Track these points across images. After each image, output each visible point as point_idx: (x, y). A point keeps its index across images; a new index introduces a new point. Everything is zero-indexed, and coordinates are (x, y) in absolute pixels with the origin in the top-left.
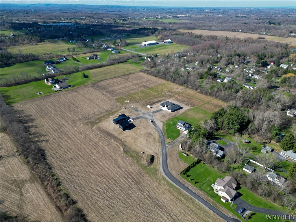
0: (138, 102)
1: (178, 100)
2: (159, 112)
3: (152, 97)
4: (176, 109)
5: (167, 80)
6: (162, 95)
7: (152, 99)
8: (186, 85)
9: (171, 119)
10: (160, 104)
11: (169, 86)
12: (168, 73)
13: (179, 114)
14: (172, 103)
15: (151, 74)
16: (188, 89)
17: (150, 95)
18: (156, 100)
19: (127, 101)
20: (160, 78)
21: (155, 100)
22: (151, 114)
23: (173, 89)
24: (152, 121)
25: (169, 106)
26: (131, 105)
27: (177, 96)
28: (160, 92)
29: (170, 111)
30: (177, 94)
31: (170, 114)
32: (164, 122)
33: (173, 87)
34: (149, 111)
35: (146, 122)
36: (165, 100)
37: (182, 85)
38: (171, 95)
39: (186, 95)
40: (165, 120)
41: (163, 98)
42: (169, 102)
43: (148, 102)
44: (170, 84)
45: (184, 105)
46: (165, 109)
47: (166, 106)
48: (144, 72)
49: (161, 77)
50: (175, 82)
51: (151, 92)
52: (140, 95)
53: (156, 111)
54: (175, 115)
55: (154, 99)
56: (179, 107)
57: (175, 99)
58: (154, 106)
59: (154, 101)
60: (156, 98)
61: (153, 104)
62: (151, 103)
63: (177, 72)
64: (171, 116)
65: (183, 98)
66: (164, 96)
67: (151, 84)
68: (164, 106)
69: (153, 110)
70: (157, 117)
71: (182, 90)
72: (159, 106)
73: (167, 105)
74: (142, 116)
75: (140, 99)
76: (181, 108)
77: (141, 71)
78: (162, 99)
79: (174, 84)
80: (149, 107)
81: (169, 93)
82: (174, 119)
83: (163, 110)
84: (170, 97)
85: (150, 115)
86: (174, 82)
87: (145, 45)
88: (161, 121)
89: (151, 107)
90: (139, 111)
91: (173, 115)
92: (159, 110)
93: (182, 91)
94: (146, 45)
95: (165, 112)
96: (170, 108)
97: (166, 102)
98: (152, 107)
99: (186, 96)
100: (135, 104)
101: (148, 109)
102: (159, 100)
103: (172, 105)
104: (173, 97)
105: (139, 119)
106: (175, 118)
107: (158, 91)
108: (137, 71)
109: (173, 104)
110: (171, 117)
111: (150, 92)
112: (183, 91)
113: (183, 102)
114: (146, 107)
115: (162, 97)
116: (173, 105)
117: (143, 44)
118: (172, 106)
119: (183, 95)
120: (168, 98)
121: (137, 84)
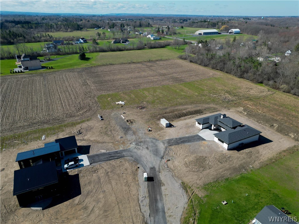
0: (143, 108)
1: (250, 115)
2: (187, 144)
3: (182, 101)
4: (245, 141)
5: (227, 72)
6: (210, 99)
7: (181, 104)
8: (271, 82)
9: (227, 179)
10: (197, 120)
11: (230, 82)
12: (230, 60)
13: (257, 164)
14: (234, 121)
15: (196, 62)
16: (277, 92)
17: (181, 95)
18: (191, 108)
19: (120, 102)
20: (213, 68)
21: (190, 106)
22: (162, 147)
23: (240, 88)
24: (150, 179)
25: (223, 130)
26: (122, 112)
27: (250, 105)
28: (206, 92)
29: (225, 146)
30: (249, 99)
31: (222, 159)
32: (197, 192)
33: (239, 85)
34: (157, 137)
35: (130, 178)
36: (215, 110)
37: (261, 83)
38: (232, 101)
39: (275, 104)
40: (200, 183)
41: (212, 105)
42: (225, 116)
43: (168, 110)
44: (233, 79)
45: (271, 130)
46: (209, 135)
47: (213, 127)
48: (185, 59)
49: (215, 66)
50: (245, 75)
51: (186, 89)
52: (157, 93)
53: (180, 139)
54: (243, 167)
55: (186, 104)
56: (256, 138)
57: (245, 110)
58: (178, 123)
59: (186, 109)
60: (192, 103)
61: (180, 117)
62: (176, 113)
63: (251, 59)
64: (227, 165)
65: (265, 110)
66: (213, 101)
67: (191, 76)
68: (209, 128)
69: (172, 133)
70: (176, 163)
71: (261, 92)
72: (193, 126)
73: (219, 124)
74: (128, 150)
75: (153, 103)
76: (263, 141)
77: (181, 58)
78: (207, 106)
79: (242, 79)
80: (164, 122)
81: (227, 95)
82: (238, 181)
83: (203, 139)
84: (229, 104)
85: (156, 152)
86: (241, 77)
87: (200, 34)
88: (185, 187)
89: (170, 126)
90: (130, 132)
91: (236, 163)
92: (188, 137)
93: (261, 95)
94: (202, 34)
95: (209, 146)
96: (227, 137)
97: (216, 117)
98: (172, 123)
99: (275, 107)
100: (135, 110)
101: (162, 129)
102: (198, 108)
103: (234, 128)
104: (237, 105)
105: (113, 162)
106: (243, 178)
107: (203, 90)
108: (174, 58)
109: (236, 125)
110: (227, 174)
111: (182, 90)
112: (264, 94)
113: (269, 122)
114: (158, 122)
115: (208, 103)
116: (238, 129)
117: (198, 32)
118: (233, 130)
119: (267, 104)
120: (225, 107)
121: (164, 75)
